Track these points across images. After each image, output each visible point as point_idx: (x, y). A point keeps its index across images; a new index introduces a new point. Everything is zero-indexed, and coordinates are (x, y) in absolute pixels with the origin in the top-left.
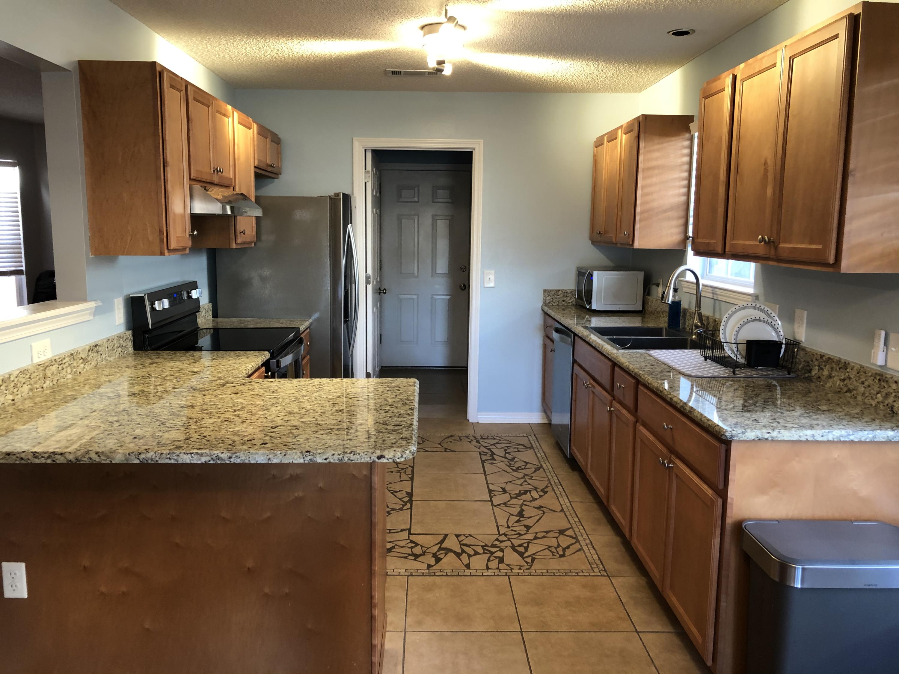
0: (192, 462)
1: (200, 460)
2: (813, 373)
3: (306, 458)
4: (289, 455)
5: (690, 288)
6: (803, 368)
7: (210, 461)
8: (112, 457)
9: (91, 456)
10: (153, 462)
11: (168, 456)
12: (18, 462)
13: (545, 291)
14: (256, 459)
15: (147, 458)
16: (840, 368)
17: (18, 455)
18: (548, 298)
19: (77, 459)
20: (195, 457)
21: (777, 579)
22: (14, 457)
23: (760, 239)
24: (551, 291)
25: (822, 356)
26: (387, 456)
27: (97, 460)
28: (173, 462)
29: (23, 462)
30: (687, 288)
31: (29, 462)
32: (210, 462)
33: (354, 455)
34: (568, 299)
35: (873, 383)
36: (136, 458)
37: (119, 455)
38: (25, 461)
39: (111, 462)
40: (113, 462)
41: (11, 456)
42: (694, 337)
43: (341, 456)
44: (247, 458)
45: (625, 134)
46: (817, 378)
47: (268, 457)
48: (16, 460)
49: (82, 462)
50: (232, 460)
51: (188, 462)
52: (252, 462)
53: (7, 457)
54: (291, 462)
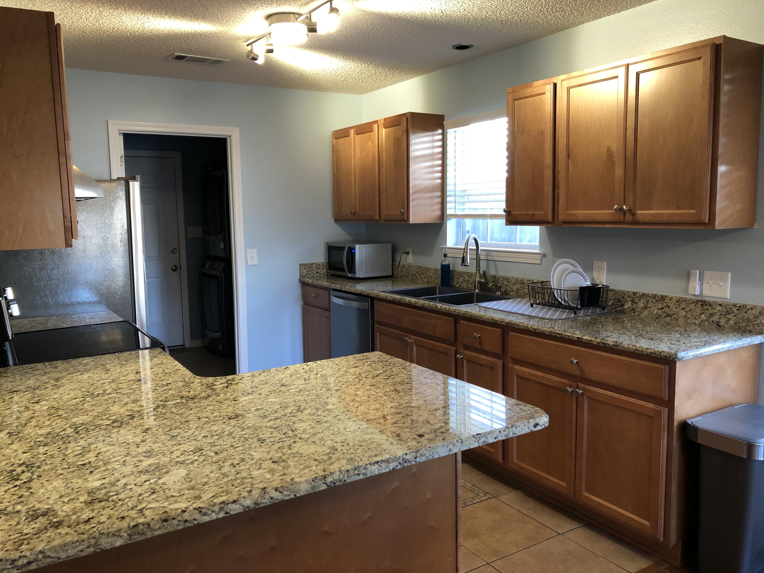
0: (380, 472)
1: (388, 467)
2: (626, 307)
3: (480, 441)
4: (465, 441)
5: (454, 253)
6: (612, 305)
7: (397, 466)
8: (296, 489)
9: (272, 495)
10: (341, 483)
11: (356, 472)
12: (180, 528)
13: (301, 265)
14: (439, 453)
15: (334, 480)
16: (656, 301)
17: (179, 518)
18: (305, 271)
19: (256, 504)
20: (383, 465)
21: (745, 456)
22: (175, 522)
23: (616, 208)
24: (306, 265)
25: (634, 294)
26: (540, 424)
27: (279, 498)
28: (361, 477)
29: (188, 525)
30: (451, 253)
31: (196, 522)
32: (397, 468)
33: (516, 428)
34: (321, 270)
35: (695, 307)
36: (323, 483)
37: (303, 485)
38: (190, 523)
39: (295, 495)
40: (298, 495)
41: (169, 522)
42: (477, 291)
43: (507, 432)
44: (431, 453)
45: (385, 128)
46: (630, 311)
47: (449, 448)
48: (178, 525)
49: (261, 506)
50: (418, 460)
51: (377, 473)
52: (436, 457)
53: (165, 524)
54: (468, 448)
